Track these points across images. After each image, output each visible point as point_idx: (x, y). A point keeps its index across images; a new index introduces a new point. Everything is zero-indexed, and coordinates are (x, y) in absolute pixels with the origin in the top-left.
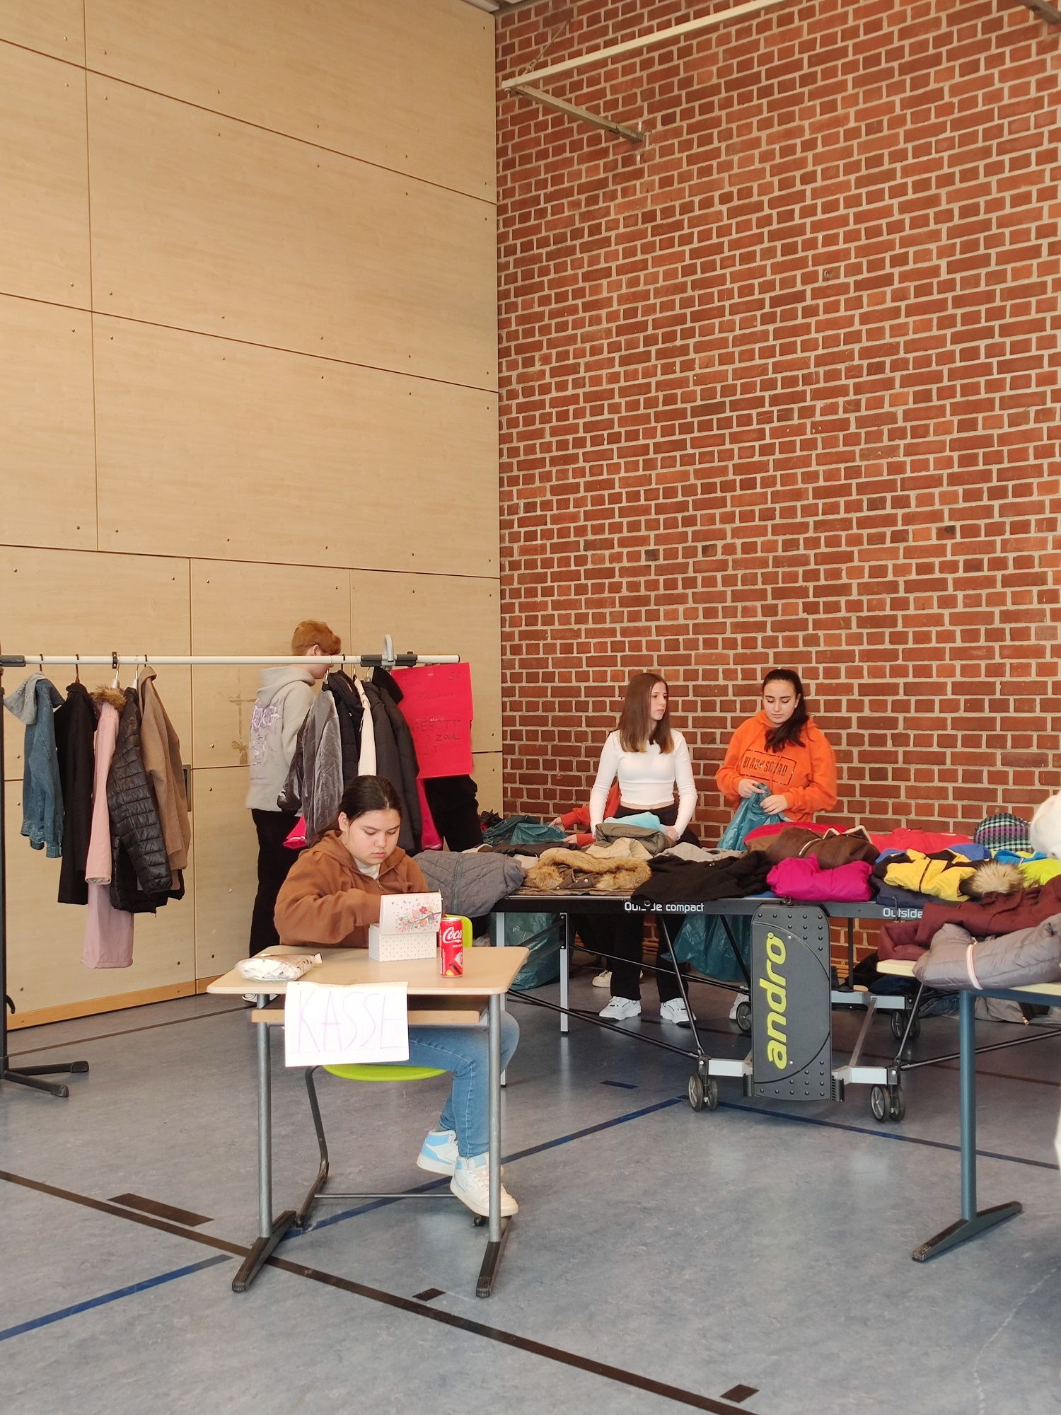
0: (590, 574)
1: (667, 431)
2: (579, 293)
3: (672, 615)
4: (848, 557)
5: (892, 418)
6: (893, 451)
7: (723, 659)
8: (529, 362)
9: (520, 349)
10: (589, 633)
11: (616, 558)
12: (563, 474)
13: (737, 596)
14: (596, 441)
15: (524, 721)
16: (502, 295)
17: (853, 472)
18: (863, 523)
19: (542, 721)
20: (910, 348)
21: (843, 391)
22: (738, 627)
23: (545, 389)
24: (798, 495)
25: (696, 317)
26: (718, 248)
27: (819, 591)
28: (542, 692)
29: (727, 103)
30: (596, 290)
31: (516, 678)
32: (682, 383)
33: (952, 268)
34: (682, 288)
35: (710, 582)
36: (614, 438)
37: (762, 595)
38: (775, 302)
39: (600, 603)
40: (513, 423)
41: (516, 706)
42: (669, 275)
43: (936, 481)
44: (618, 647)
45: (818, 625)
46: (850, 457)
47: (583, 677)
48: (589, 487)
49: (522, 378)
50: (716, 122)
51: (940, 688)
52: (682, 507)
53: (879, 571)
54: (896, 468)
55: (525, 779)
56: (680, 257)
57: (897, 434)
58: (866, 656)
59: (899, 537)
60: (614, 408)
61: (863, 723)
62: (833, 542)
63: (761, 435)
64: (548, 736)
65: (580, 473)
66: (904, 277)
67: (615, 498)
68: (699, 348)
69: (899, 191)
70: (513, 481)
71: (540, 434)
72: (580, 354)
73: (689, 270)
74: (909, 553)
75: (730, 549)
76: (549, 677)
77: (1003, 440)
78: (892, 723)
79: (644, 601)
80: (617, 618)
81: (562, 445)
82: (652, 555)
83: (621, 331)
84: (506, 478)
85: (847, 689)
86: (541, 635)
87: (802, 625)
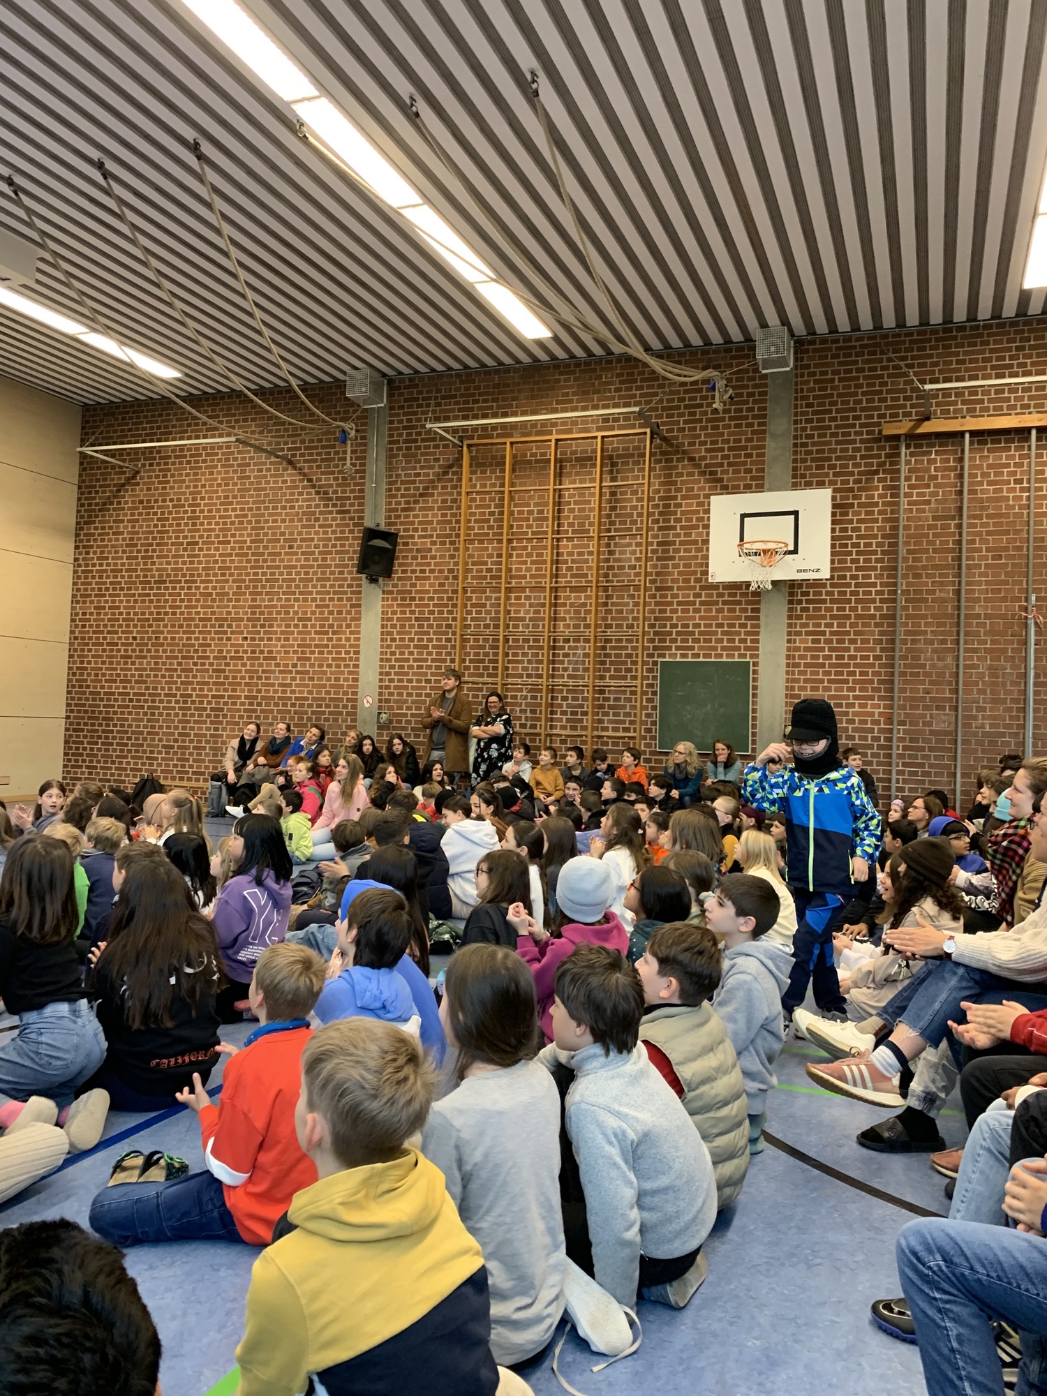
0: (108, 644)
1: (144, 589)
2: (111, 528)
3: (141, 663)
4: (210, 645)
5: (228, 594)
6: (228, 606)
7: (160, 683)
8: (87, 553)
9: (84, 547)
10: (107, 669)
11: (120, 638)
12: (99, 601)
13: (167, 658)
14: (114, 589)
15: (76, 705)
16: (78, 523)
17: (213, 613)
18: (216, 633)
19: (84, 705)
20: (236, 568)
21: (211, 581)
22: (167, 670)
23: (94, 565)
24: (193, 619)
25: (158, 545)
26: (167, 519)
27: (199, 658)
28: (85, 693)
29: (174, 463)
30: (118, 527)
31: (74, 686)
32: (151, 570)
33: (252, 542)
34: (152, 532)
35: (157, 651)
36: (122, 589)
37: (177, 658)
38: (188, 544)
39: (112, 657)
40: (79, 577)
41: (73, 699)
42: (148, 526)
43: (242, 620)
44: (118, 675)
45: (197, 670)
46: (212, 607)
47: (103, 687)
48: (110, 608)
49: (84, 559)
50: (169, 470)
51: (239, 697)
52: (148, 620)
53: (220, 651)
54: (229, 613)
55: (75, 730)
56: (152, 520)
57: (230, 600)
58: (215, 683)
59: (229, 639)
60: (123, 577)
61: (212, 709)
62: (205, 639)
63: (180, 595)
64: (86, 712)
65: (106, 602)
66: (235, 542)
67: (121, 614)
68: (158, 557)
69: (234, 510)
70: (78, 602)
71: (90, 584)
72: (109, 552)
73: (156, 526)
74: (232, 645)
75: (165, 638)
76: (88, 687)
77: (266, 606)
78: (222, 710)
79: (130, 657)
80: (118, 663)
81: (100, 589)
82: (134, 638)
83: (127, 545)
84: (74, 600)
85: (207, 696)
86: (86, 669)
87: (191, 670)
